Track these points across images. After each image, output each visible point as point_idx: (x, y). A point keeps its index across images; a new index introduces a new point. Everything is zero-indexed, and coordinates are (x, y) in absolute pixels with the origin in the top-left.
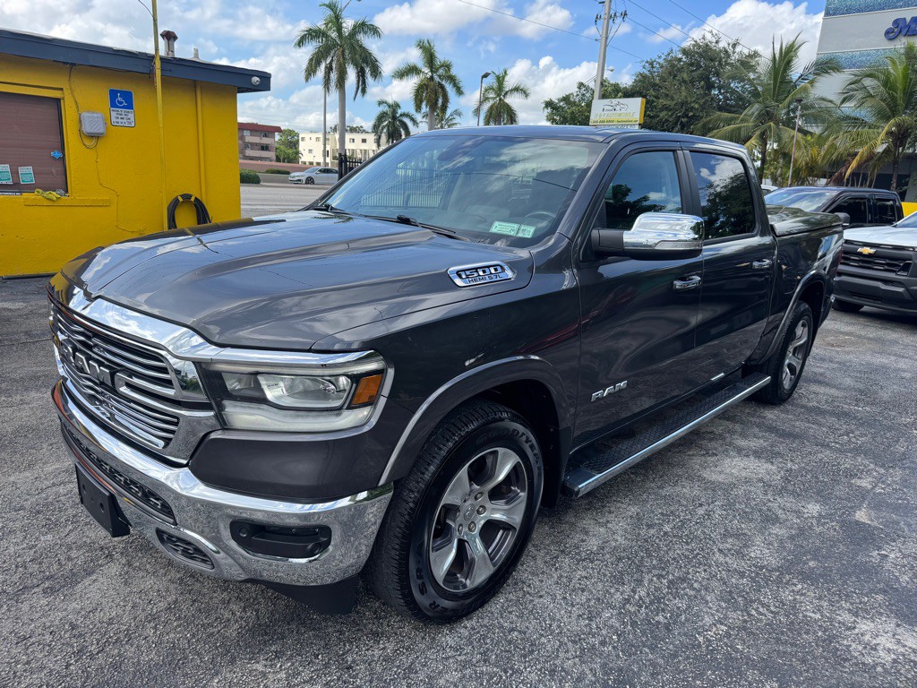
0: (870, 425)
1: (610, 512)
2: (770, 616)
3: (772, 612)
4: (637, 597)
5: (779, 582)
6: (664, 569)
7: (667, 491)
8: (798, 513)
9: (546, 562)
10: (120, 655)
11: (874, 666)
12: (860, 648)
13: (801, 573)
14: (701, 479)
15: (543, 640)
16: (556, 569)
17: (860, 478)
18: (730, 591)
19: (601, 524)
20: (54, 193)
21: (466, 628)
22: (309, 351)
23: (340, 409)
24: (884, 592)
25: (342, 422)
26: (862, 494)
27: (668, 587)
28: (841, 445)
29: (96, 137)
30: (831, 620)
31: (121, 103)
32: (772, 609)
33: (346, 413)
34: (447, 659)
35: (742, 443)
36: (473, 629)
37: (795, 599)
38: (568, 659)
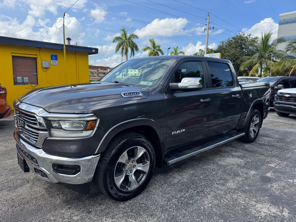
0: (280, 149)
1: (184, 172)
2: (227, 202)
3: (228, 201)
4: (185, 196)
5: (234, 193)
6: (197, 188)
7: (205, 167)
8: (247, 174)
9: (159, 186)
10: (24, 207)
11: (258, 217)
12: (255, 212)
13: (242, 190)
14: (217, 164)
15: (152, 207)
16: (162, 188)
17: (272, 164)
18: (216, 195)
19: (180, 176)
20: (34, 85)
21: (128, 203)
22: (74, 113)
23: (83, 130)
24: (269, 196)
25: (84, 134)
26: (271, 168)
27: (196, 193)
28: (268, 154)
29: (46, 68)
30: (248, 204)
31: (54, 58)
32: (229, 200)
33: (84, 132)
34: (120, 211)
35: (234, 154)
36: (131, 203)
37: (237, 198)
38: (158, 212)
